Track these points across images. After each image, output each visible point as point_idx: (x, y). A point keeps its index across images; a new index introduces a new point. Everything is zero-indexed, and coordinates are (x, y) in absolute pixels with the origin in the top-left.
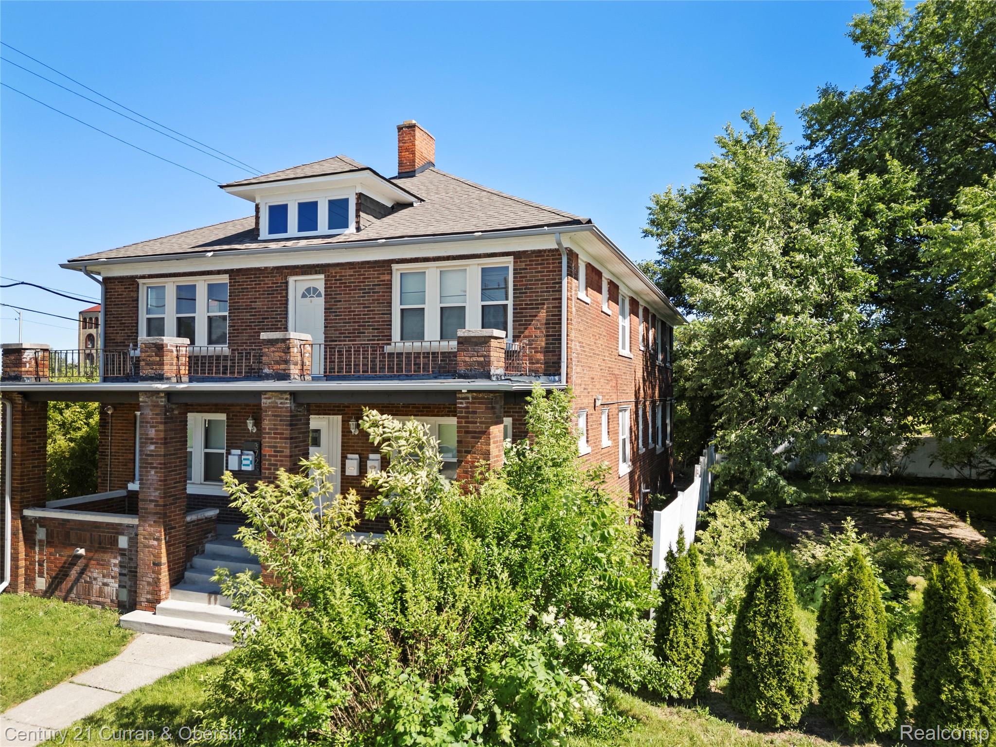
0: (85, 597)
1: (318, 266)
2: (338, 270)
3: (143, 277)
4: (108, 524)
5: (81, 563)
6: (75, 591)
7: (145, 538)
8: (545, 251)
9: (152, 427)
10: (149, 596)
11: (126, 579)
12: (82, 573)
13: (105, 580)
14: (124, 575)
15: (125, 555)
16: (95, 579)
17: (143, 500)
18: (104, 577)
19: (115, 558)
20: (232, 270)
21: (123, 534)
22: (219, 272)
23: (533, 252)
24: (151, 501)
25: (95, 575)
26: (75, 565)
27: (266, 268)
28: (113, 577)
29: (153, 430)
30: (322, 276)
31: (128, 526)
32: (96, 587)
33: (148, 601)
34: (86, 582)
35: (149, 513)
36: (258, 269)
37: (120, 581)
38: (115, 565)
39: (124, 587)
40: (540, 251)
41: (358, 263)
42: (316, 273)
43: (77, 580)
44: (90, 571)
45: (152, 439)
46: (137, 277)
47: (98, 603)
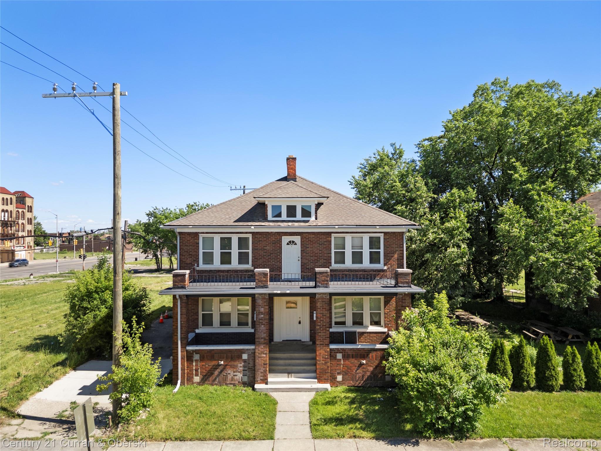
0: (224, 382)
1: (298, 232)
2: (307, 234)
3: (203, 233)
4: (236, 350)
5: (221, 368)
6: (217, 380)
7: (259, 354)
8: (396, 232)
9: (261, 307)
10: (262, 378)
11: (247, 372)
12: (221, 372)
13: (235, 374)
14: (246, 370)
15: (246, 362)
16: (229, 374)
17: (258, 338)
18: (234, 372)
19: (241, 363)
20: (254, 232)
21: (245, 353)
22: (246, 233)
24: (262, 338)
25: (229, 372)
26: (217, 369)
27: (272, 232)
28: (239, 372)
29: (263, 309)
30: (299, 237)
31: (247, 350)
32: (229, 377)
33: (261, 380)
34: (224, 376)
35: (261, 343)
36: (268, 232)
37: (243, 373)
38: (240, 367)
39: (246, 375)
40: (394, 232)
41: (317, 232)
42: (297, 235)
43: (218, 375)
44: (226, 371)
45: (262, 312)
46: (199, 233)
47: (231, 384)
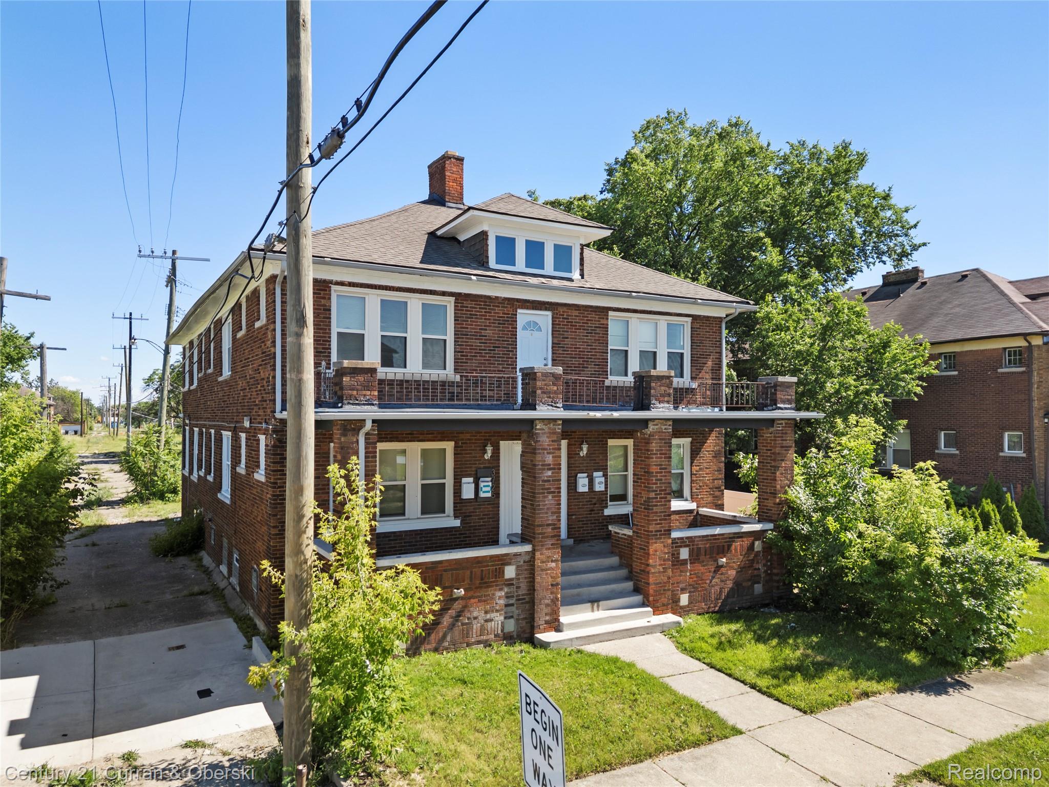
0: (463, 642)
1: (548, 303)
2: (565, 309)
3: (342, 284)
4: (492, 557)
5: (457, 606)
6: (448, 638)
7: (543, 562)
8: (711, 317)
9: (548, 453)
10: (548, 618)
11: (513, 609)
12: (459, 614)
13: (488, 616)
14: (512, 605)
15: (512, 584)
16: (475, 618)
17: (539, 526)
18: (486, 612)
19: (501, 589)
20: (460, 294)
21: (509, 564)
22: (444, 294)
23: (704, 317)
24: (548, 525)
25: (475, 614)
26: (449, 609)
27: (497, 298)
28: (497, 611)
29: (551, 456)
30: (549, 313)
31: (516, 555)
32: (476, 626)
33: (547, 622)
34: (463, 624)
35: (547, 537)
36: (489, 297)
37: (506, 613)
38: (500, 598)
39: (512, 617)
40: (708, 317)
41: (583, 306)
42: (546, 309)
43: (452, 626)
44: (469, 611)
45: (549, 465)
46: (331, 282)
47: (479, 642)
